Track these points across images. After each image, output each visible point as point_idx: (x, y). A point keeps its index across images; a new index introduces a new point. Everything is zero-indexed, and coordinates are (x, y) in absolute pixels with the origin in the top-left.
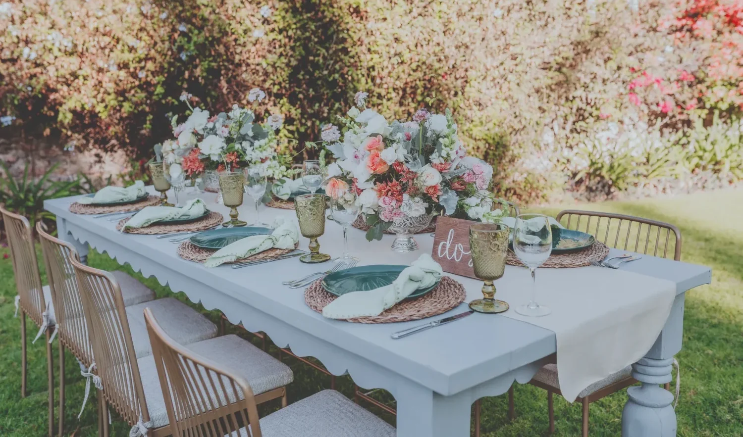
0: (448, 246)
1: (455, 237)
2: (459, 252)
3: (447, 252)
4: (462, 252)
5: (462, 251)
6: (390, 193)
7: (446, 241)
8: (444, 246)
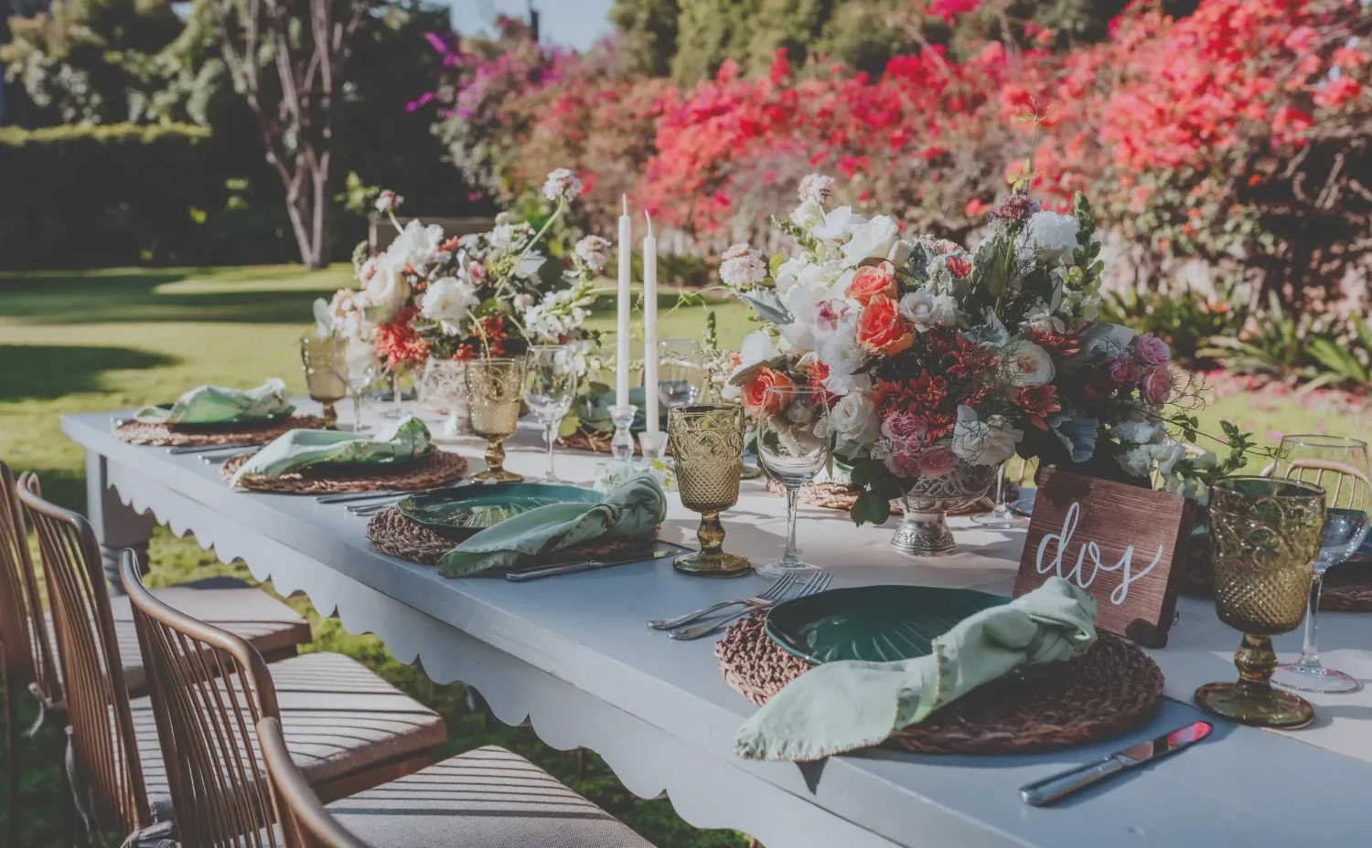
0: (1062, 547)
1: (1081, 525)
2: (1088, 563)
3: (1058, 560)
4: (1098, 565)
5: (1097, 561)
6: (912, 406)
7: (1059, 532)
8: (1052, 546)
